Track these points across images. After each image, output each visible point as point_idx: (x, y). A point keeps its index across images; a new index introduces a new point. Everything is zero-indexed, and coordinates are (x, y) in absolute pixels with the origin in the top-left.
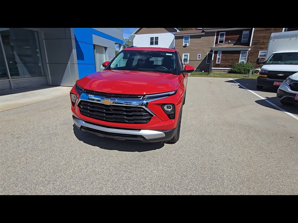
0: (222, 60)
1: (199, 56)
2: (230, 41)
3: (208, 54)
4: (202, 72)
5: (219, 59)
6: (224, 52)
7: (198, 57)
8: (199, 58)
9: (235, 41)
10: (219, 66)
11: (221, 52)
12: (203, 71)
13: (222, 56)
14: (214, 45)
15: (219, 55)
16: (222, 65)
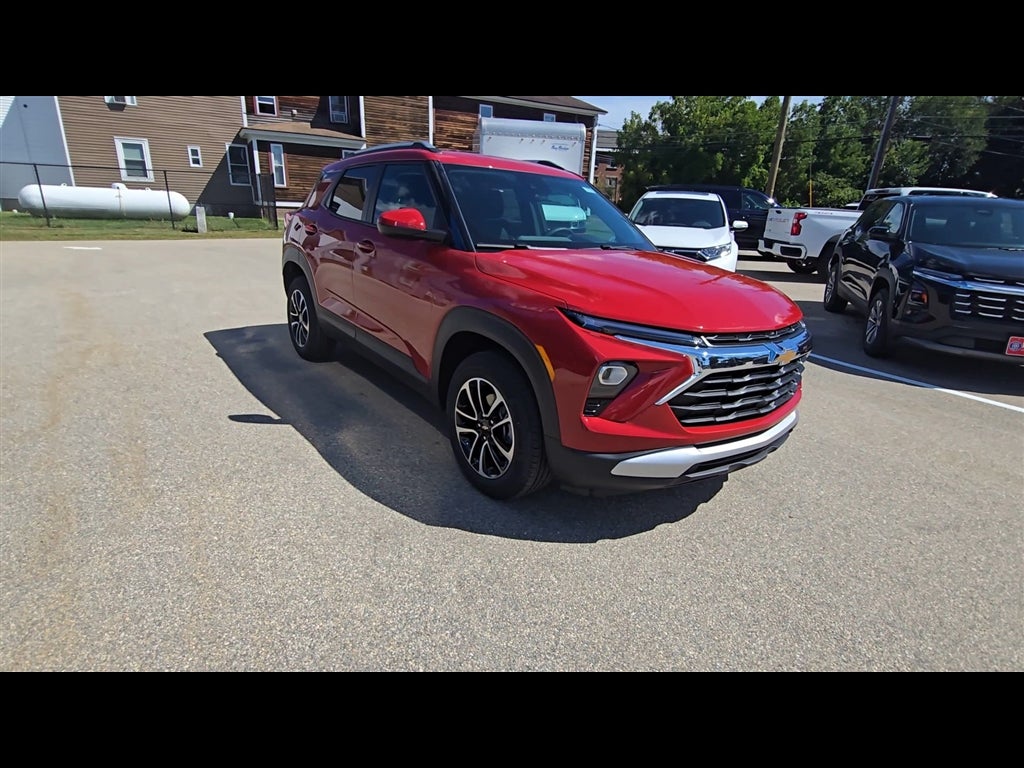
0: (291, 176)
1: (195, 152)
2: (295, 112)
3: (227, 148)
4: (228, 216)
5: (279, 169)
6: (291, 149)
7: (191, 157)
8: (196, 161)
9: (310, 112)
10: (286, 195)
11: (281, 146)
12: (232, 215)
13: (288, 162)
14: (245, 116)
15: (278, 158)
16: (294, 194)
